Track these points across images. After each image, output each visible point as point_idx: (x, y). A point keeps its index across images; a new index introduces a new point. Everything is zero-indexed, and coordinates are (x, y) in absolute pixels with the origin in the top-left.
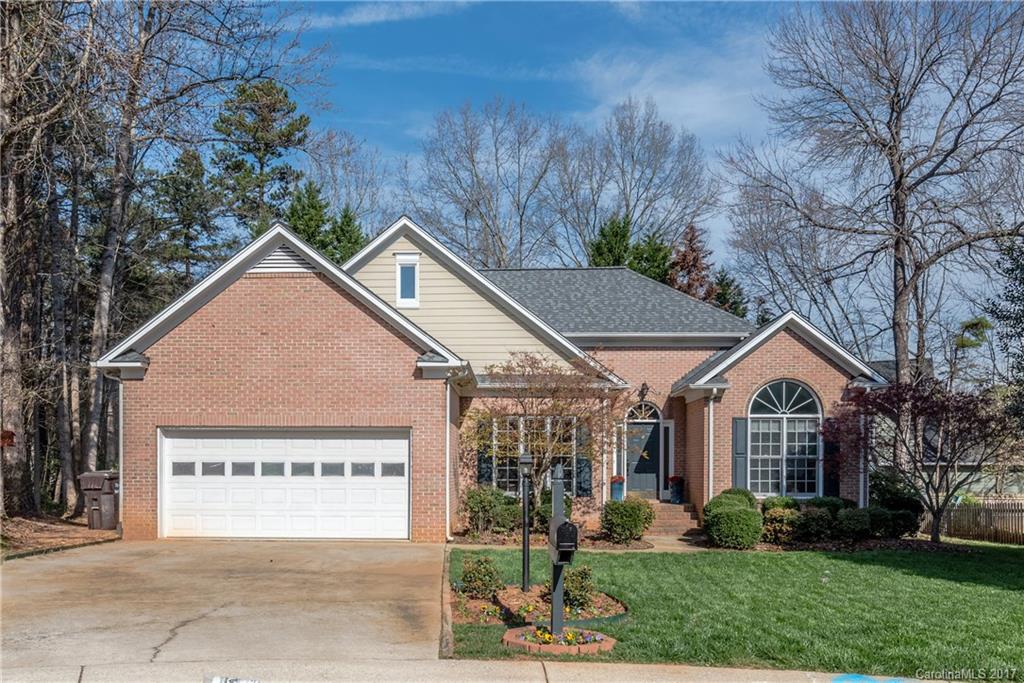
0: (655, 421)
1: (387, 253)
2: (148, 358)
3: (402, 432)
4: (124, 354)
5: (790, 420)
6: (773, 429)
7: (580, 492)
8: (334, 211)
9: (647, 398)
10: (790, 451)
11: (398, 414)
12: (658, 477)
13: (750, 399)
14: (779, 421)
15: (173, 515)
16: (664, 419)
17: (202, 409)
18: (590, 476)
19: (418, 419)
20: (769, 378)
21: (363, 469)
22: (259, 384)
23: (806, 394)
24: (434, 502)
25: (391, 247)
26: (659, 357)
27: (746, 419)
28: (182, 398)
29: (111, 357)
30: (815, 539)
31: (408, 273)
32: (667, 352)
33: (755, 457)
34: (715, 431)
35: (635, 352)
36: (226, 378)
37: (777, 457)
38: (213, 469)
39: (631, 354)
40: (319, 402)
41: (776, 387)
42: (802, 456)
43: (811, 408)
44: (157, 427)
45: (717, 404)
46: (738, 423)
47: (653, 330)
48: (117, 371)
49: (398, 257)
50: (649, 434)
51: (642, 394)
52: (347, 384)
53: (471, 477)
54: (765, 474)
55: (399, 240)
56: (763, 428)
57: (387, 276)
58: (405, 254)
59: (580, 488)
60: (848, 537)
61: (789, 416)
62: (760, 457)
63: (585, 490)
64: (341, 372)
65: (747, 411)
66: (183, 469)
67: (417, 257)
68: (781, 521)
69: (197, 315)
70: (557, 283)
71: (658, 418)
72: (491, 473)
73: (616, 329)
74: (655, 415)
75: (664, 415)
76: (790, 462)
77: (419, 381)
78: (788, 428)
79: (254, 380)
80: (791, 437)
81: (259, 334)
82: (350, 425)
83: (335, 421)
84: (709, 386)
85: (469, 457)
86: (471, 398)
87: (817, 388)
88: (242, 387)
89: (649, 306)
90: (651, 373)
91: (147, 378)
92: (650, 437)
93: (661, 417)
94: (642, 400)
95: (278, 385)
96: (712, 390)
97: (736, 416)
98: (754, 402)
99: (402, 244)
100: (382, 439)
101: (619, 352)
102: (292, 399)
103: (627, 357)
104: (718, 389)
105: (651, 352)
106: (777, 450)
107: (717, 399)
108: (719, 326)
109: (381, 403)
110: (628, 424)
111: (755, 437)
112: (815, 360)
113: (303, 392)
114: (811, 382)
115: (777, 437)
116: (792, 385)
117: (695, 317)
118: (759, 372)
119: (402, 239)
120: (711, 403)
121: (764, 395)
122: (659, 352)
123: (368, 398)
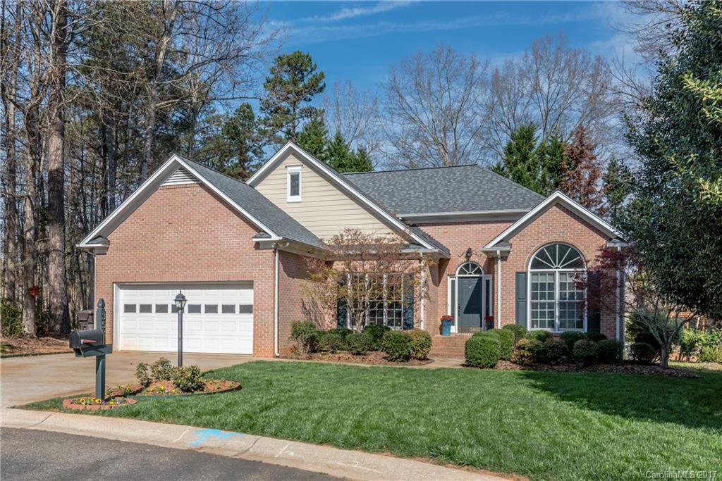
0: (478, 275)
1: (282, 166)
2: (109, 241)
3: (248, 285)
4: (94, 239)
5: (561, 274)
6: (548, 280)
7: (406, 327)
8: (331, 136)
9: (471, 259)
10: (562, 296)
11: (245, 272)
12: (481, 317)
13: (529, 258)
14: (553, 274)
15: (124, 337)
16: (485, 274)
17: (137, 272)
18: (413, 315)
19: (257, 276)
20: (544, 242)
21: (228, 309)
22: (167, 255)
23: (575, 253)
24: (267, 330)
25: (284, 162)
26: (480, 229)
27: (526, 273)
28: (126, 265)
29: (86, 242)
30: (554, 363)
31: (295, 178)
32: (487, 225)
33: (535, 301)
34: (502, 282)
35: (463, 226)
36: (149, 252)
37: (552, 301)
38: (146, 308)
39: (459, 227)
40: (200, 266)
41: (551, 248)
42: (572, 301)
43: (579, 264)
44: (113, 283)
45: (504, 262)
46: (521, 276)
47: (474, 209)
48: (92, 249)
49: (289, 168)
50: (475, 285)
51: (468, 257)
52: (216, 254)
53: (333, 316)
54: (543, 314)
55: (289, 157)
56: (540, 280)
57: (281, 181)
58: (292, 166)
59: (405, 324)
60: (580, 362)
61: (561, 270)
62: (539, 301)
63: (409, 325)
64: (213, 247)
65: (527, 267)
66: (130, 308)
67: (300, 168)
68: (524, 348)
69: (135, 213)
70: (423, 178)
71: (481, 274)
72: (346, 313)
73: (448, 210)
74: (478, 271)
75: (484, 271)
76: (562, 305)
77: (258, 251)
78: (560, 279)
79: (165, 252)
80: (563, 286)
81: (167, 224)
82: (217, 280)
83: (209, 278)
84: (494, 249)
85: (332, 302)
86: (333, 262)
87: (581, 248)
88: (158, 257)
89: (480, 192)
90: (475, 241)
91: (108, 253)
92: (476, 287)
93: (483, 273)
94: (468, 260)
95: (177, 256)
96: (496, 252)
97: (518, 271)
98: (533, 261)
99: (291, 160)
100: (239, 289)
101: (451, 226)
102: (185, 264)
103: (457, 230)
104: (501, 251)
105: (475, 226)
106: (551, 296)
107: (504, 258)
108: (526, 204)
109: (236, 265)
110: (459, 278)
111: (534, 286)
112: (580, 227)
113: (191, 260)
114: (577, 244)
115: (552, 286)
116: (564, 247)
117: (511, 198)
118: (536, 238)
119: (291, 156)
120: (499, 262)
121: (541, 254)
122: (481, 225)
123: (228, 263)
